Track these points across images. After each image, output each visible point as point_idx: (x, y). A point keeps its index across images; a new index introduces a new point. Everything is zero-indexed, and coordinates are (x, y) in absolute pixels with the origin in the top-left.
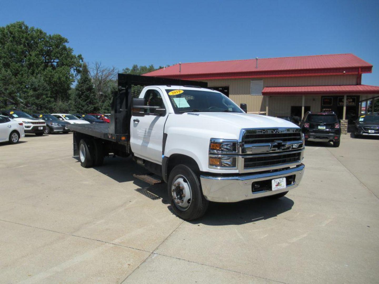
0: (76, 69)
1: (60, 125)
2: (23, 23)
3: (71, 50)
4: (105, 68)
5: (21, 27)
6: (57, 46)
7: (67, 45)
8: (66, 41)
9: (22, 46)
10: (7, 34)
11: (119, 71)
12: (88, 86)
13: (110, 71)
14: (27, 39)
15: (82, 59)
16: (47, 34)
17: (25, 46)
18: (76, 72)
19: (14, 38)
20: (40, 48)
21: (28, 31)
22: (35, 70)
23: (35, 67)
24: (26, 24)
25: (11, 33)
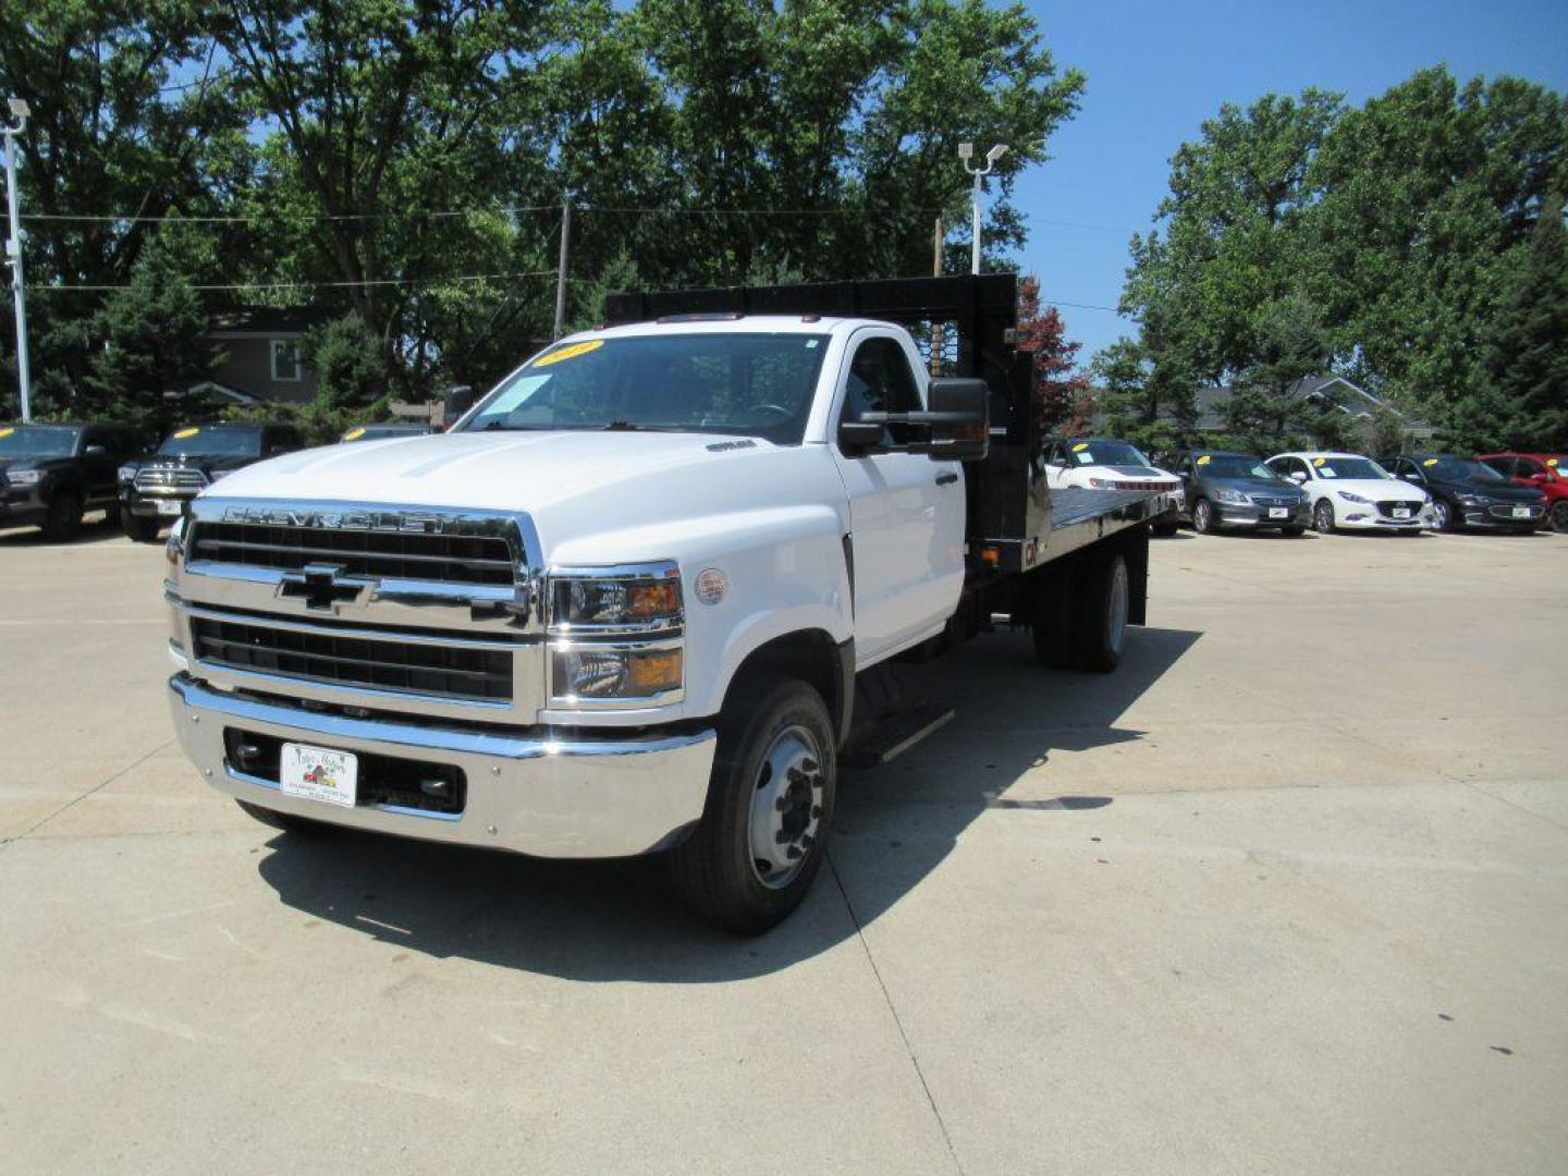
1: (1248, 497)
5: (1424, 94)
12: (1548, 315)
14: (1439, 139)
19: (1389, 144)
20: (1492, 167)
21: (1455, 100)
22: (1451, 268)
23: (1454, 255)
24: (1450, 73)
25: (1382, 129)
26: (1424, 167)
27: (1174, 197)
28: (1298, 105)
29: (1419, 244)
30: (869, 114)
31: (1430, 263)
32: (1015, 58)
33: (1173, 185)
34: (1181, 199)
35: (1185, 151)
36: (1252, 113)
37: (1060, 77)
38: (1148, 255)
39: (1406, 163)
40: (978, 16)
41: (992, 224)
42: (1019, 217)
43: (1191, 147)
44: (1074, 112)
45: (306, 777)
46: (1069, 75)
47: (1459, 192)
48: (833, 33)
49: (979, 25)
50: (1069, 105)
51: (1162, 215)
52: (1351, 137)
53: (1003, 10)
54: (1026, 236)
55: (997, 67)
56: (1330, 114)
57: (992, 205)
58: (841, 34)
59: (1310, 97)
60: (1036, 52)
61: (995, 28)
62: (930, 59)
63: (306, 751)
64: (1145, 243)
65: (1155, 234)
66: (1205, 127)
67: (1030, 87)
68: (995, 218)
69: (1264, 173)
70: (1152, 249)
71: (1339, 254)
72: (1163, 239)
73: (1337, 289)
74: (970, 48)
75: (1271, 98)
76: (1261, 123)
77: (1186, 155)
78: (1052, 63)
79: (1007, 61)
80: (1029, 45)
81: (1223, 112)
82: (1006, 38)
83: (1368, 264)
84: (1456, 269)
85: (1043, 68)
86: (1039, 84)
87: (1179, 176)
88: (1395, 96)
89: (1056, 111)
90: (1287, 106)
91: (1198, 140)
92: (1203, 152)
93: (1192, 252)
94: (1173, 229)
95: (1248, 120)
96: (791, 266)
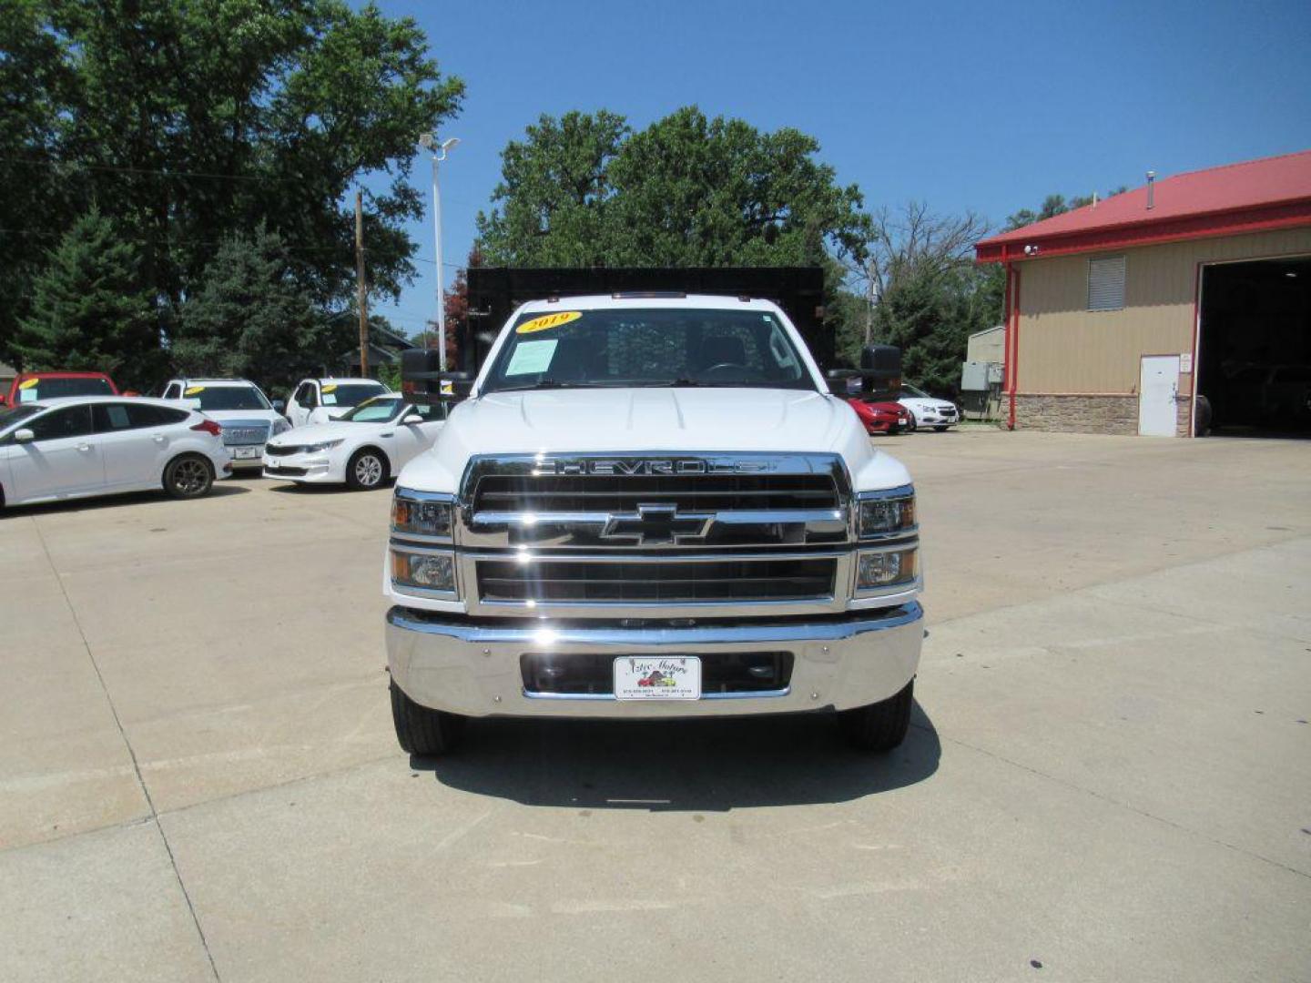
0: (841, 235)
2: (694, 111)
3: (828, 173)
4: (941, 220)
5: (687, 125)
6: (787, 167)
7: (816, 159)
8: (813, 146)
9: (688, 180)
10: (651, 150)
11: (987, 225)
13: (958, 229)
14: (701, 158)
15: (858, 198)
16: (759, 133)
17: (695, 178)
18: (839, 244)
19: (668, 158)
20: (736, 181)
21: (707, 131)
22: (717, 250)
23: (718, 241)
24: (702, 111)
25: (662, 147)
26: (691, 178)
27: (506, 184)
28: (595, 121)
29: (694, 232)
30: (278, 95)
31: (703, 246)
32: (406, 62)
33: (505, 173)
34: (513, 186)
35: (512, 148)
36: (564, 122)
37: (444, 81)
38: (491, 229)
39: (679, 173)
40: (376, 24)
41: (394, 198)
42: (417, 194)
43: (516, 143)
44: (457, 112)
45: (642, 683)
46: (451, 82)
47: (715, 197)
48: (252, 20)
49: (377, 32)
50: (454, 106)
51: (499, 197)
52: (642, 150)
53: (397, 20)
54: (424, 210)
55: (392, 68)
56: (617, 131)
57: (393, 182)
58: (260, 23)
59: (602, 115)
60: (425, 59)
61: (390, 35)
62: (336, 55)
63: (639, 661)
64: (489, 218)
65: (497, 212)
66: (530, 130)
67: (419, 87)
68: (397, 194)
69: (576, 171)
70: (495, 225)
71: (640, 235)
72: (501, 216)
73: (641, 262)
74: (370, 49)
75: (577, 115)
76: (570, 133)
77: (513, 151)
78: (437, 71)
79: (401, 63)
80: (419, 53)
81: (541, 120)
82: (400, 44)
83: (662, 243)
84: (721, 252)
85: (428, 73)
86: (427, 86)
87: (509, 166)
88: (669, 122)
89: (442, 109)
90: (588, 121)
91: (524, 140)
92: (528, 149)
93: (525, 230)
94: (508, 210)
95: (560, 128)
96: (270, 229)
